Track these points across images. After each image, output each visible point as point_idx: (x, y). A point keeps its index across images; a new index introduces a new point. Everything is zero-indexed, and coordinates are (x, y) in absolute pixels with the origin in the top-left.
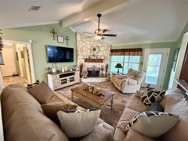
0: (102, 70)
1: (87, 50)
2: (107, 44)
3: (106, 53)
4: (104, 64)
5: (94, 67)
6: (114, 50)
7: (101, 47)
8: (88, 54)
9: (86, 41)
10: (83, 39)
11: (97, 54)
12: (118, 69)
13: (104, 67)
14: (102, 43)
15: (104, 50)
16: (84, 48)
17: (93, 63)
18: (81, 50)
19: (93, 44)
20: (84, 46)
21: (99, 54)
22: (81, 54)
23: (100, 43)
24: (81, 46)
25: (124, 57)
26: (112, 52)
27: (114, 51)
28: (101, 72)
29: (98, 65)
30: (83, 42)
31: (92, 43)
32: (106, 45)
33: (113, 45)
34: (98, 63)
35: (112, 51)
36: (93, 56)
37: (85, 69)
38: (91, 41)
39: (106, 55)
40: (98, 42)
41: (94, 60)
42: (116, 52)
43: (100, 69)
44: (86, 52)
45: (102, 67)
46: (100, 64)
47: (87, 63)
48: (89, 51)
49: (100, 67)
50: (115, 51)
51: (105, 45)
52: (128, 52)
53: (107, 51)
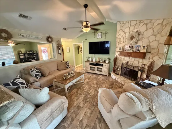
0: (142, 71)
2: (161, 21)
3: (155, 40)
7: (147, 30)
8: (125, 45)
10: (122, 28)
11: (138, 45)
14: (150, 22)
15: (153, 35)
16: (122, 39)
17: (131, 58)
18: (119, 41)
19: (134, 29)
20: (122, 36)
21: (140, 44)
22: (119, 46)
23: (145, 25)
24: (119, 37)
29: (136, 62)
30: (122, 31)
31: (132, 28)
32: (158, 24)
38: (131, 26)
39: (154, 44)
40: (142, 24)
41: (129, 54)
43: (140, 68)
46: (141, 60)
47: (123, 57)
51: (155, 24)
53: (158, 36)
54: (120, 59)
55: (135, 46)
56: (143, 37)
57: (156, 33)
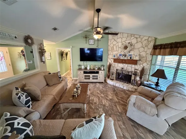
0: (135, 74)
1: (118, 49)
2: (147, 38)
3: (144, 51)
4: (139, 67)
5: (123, 69)
7: (137, 42)
8: (119, 53)
9: (118, 39)
10: (114, 38)
11: (130, 54)
13: (138, 72)
14: (139, 37)
15: (142, 47)
16: (115, 47)
17: (124, 64)
18: (112, 49)
19: (126, 40)
20: (115, 45)
21: (132, 53)
22: (112, 53)
23: (135, 39)
24: (112, 45)
26: (155, 49)
27: (158, 48)
28: (133, 78)
29: (129, 68)
30: (115, 40)
31: (124, 39)
32: (145, 40)
34: (130, 65)
35: (155, 47)
36: (123, 55)
37: (114, 70)
38: (123, 37)
39: (143, 54)
40: (133, 37)
41: (124, 61)
42: (161, 49)
43: (133, 73)
44: (116, 51)
45: (136, 70)
46: (133, 66)
47: (116, 64)
48: (120, 50)
49: (133, 70)
51: (143, 39)
53: (146, 48)
54: (113, 65)
55: (127, 55)
56: (134, 48)
57: (144, 46)
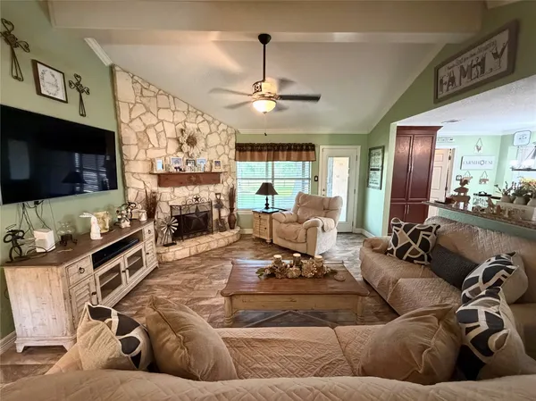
0: (219, 206)
1: (163, 142)
2: (225, 128)
3: (224, 153)
4: (222, 189)
5: (197, 199)
6: (246, 145)
7: (211, 133)
8: (169, 155)
9: (159, 109)
10: (144, 100)
12: (267, 199)
13: (222, 198)
14: (213, 122)
15: (220, 144)
16: (151, 134)
18: (139, 139)
19: (185, 121)
20: (150, 127)
22: (142, 156)
23: (206, 123)
24: (138, 126)
25: (273, 164)
26: (240, 151)
27: (246, 150)
28: (215, 216)
30: (148, 110)
31: (179, 117)
32: (224, 130)
33: (243, 131)
34: (204, 187)
35: (240, 148)
38: (176, 110)
39: (224, 159)
40: (200, 119)
41: (193, 179)
42: (252, 150)
43: (213, 203)
44: (159, 148)
45: (218, 196)
46: (212, 188)
48: (173, 147)
49: (213, 198)
50: (250, 148)
51: (221, 128)
52: (285, 153)
53: (226, 147)
57: (223, 143)
